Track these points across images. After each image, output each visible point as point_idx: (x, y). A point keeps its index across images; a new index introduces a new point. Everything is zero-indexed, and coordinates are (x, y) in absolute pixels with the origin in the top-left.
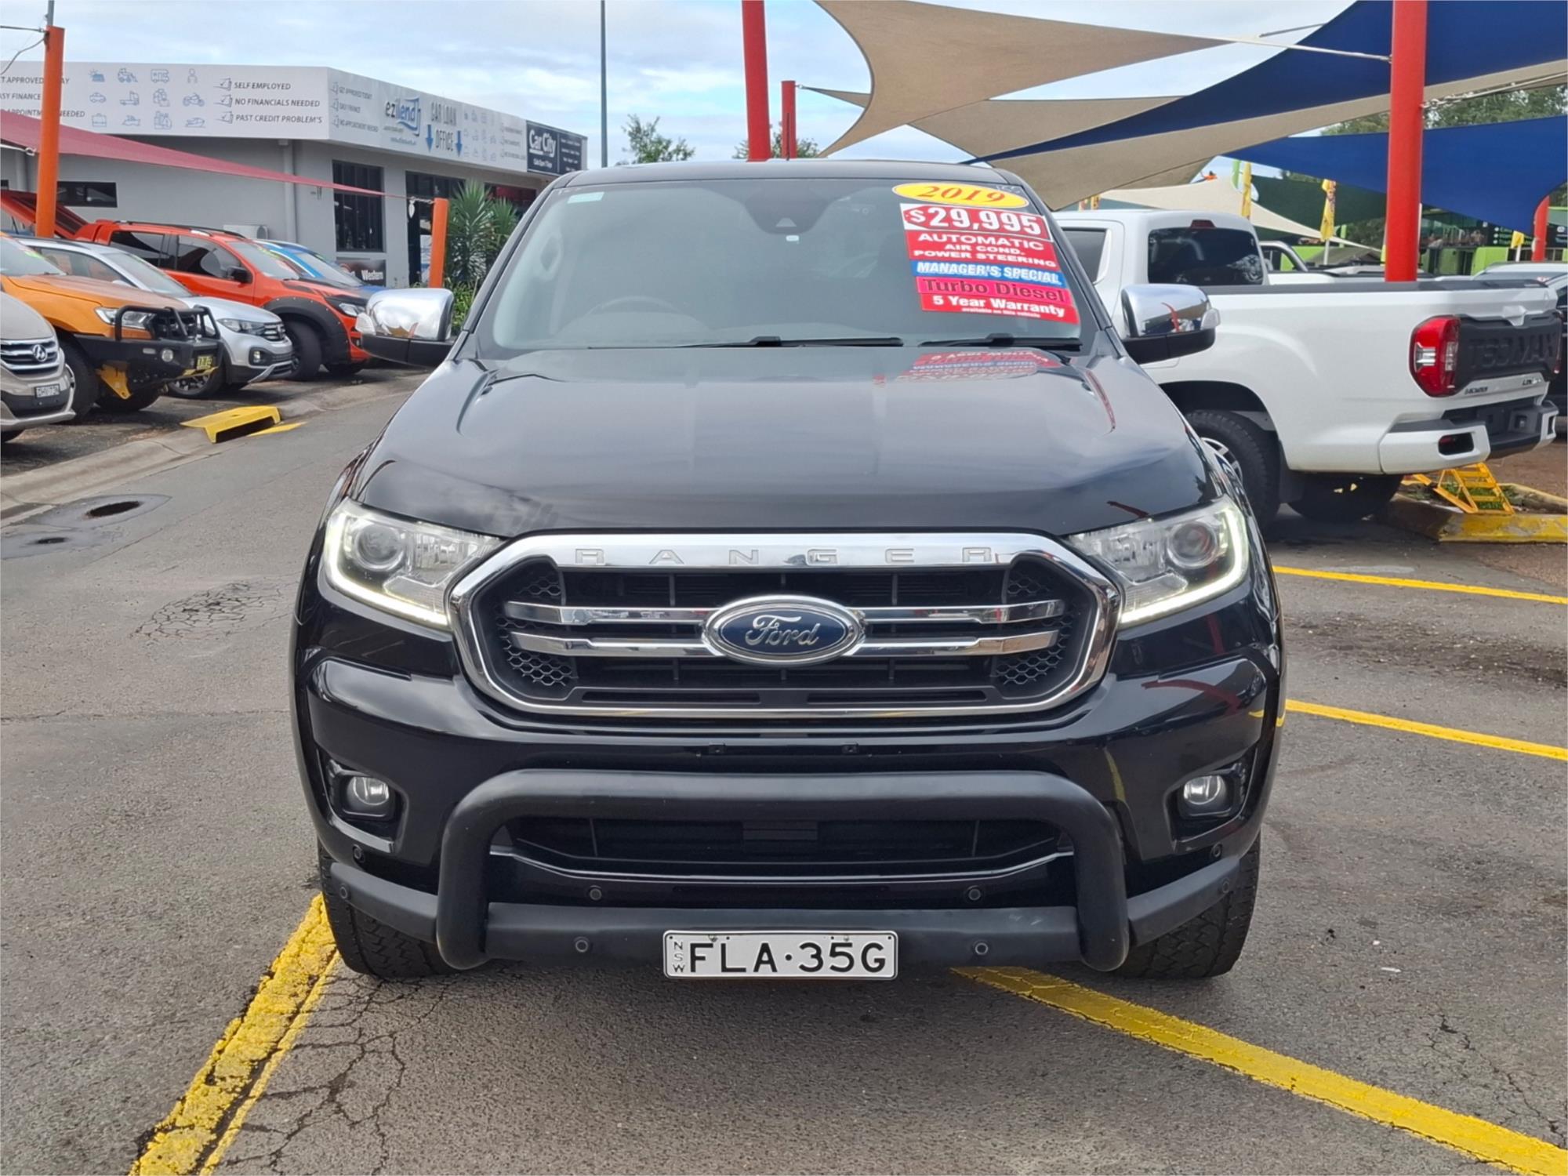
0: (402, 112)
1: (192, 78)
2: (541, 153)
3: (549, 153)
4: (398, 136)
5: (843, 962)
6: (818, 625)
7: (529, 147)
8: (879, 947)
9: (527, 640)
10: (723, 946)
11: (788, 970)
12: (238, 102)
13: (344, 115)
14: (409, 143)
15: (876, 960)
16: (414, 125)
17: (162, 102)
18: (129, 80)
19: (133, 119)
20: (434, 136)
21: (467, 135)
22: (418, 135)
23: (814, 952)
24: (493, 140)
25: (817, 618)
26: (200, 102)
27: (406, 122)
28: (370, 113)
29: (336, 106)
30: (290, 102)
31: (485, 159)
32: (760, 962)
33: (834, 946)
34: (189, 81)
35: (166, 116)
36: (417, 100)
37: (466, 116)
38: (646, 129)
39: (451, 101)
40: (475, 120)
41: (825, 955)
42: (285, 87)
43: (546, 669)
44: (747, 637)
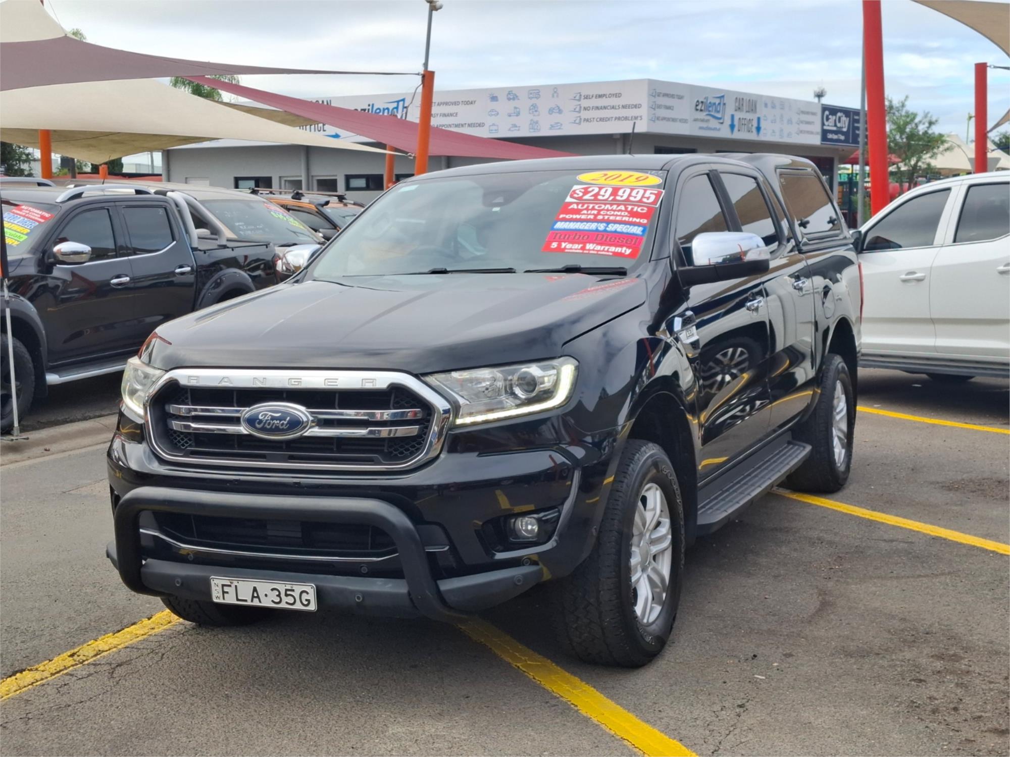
0: (710, 107)
1: (555, 95)
2: (835, 129)
3: (842, 127)
4: (704, 125)
5: (291, 600)
6: (288, 418)
7: (823, 124)
8: (307, 593)
9: (176, 425)
10: (236, 586)
11: (266, 603)
12: (585, 109)
13: (663, 113)
14: (715, 129)
15: (306, 600)
16: (719, 115)
17: (535, 113)
18: (514, 99)
19: (515, 126)
20: (736, 122)
21: (766, 120)
22: (722, 123)
23: (277, 593)
24: (790, 122)
25: (289, 414)
26: (560, 111)
27: (712, 113)
28: (684, 109)
29: (654, 107)
30: (620, 106)
31: (781, 136)
32: (253, 597)
33: (286, 590)
34: (553, 96)
35: (537, 122)
36: (723, 97)
37: (766, 105)
38: (898, 105)
39: (755, 95)
40: (774, 107)
41: (283, 595)
42: (618, 95)
43: (182, 439)
44: (256, 423)
